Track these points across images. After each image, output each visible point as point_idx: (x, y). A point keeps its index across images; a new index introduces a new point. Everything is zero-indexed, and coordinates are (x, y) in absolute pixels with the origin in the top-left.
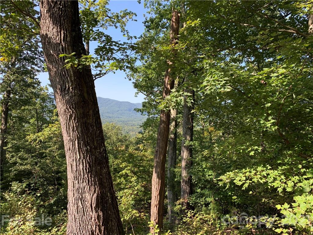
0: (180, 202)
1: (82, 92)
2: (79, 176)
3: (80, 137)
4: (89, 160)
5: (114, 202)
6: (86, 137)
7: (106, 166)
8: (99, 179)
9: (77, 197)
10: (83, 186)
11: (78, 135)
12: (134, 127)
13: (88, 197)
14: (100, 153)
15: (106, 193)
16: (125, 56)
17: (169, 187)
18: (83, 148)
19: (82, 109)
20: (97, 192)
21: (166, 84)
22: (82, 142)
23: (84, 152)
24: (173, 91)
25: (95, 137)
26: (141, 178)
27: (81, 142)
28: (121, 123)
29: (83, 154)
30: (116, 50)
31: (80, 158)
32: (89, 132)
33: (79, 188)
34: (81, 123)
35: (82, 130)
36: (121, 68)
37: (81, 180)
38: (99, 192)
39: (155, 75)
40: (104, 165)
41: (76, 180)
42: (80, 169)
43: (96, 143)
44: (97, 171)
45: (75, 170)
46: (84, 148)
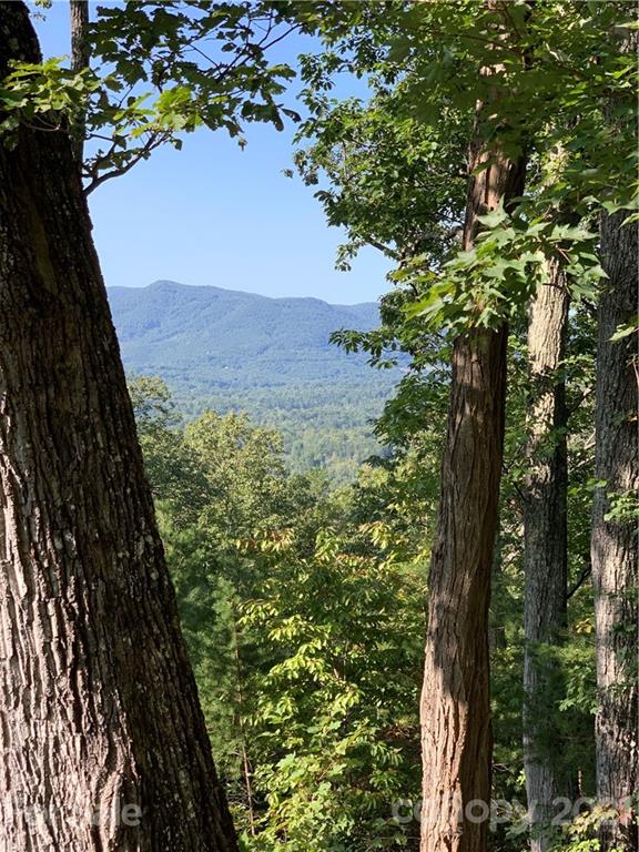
0: (591, 826)
1: (25, 255)
2: (28, 686)
3: (25, 486)
4: (75, 605)
5: (213, 815)
6: (55, 485)
7: (162, 632)
8: (133, 698)
9: (26, 789)
10: (51, 736)
11: (18, 478)
12: (350, 433)
13: (79, 792)
14: (133, 566)
15: (171, 772)
16: (244, 52)
17: (531, 745)
18: (45, 541)
19: (30, 343)
20: (120, 766)
21: (479, 188)
22: (37, 511)
23: (50, 563)
24: (493, 225)
25: (100, 485)
26: (383, 697)
27: (33, 513)
28: (281, 412)
29: (47, 572)
30: (193, 27)
31: (30, 595)
32: (71, 458)
33: (32, 746)
34: (29, 412)
35: (33, 448)
36: (213, 118)
37: (38, 705)
38: (133, 764)
39: (434, 145)
40: (155, 630)
41: (16, 705)
42: (33, 650)
43: (112, 513)
44: (117, 661)
45: (10, 654)
46: (49, 544)
